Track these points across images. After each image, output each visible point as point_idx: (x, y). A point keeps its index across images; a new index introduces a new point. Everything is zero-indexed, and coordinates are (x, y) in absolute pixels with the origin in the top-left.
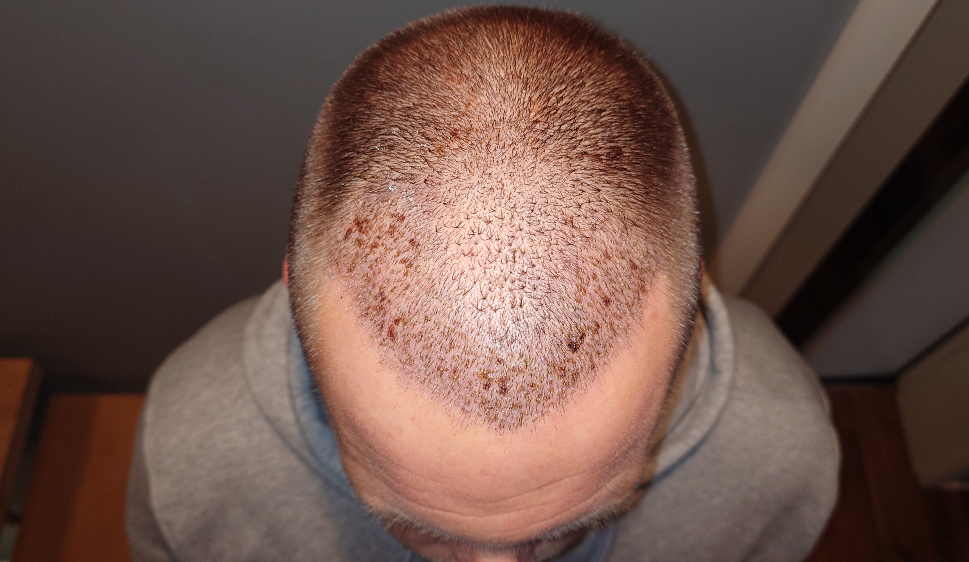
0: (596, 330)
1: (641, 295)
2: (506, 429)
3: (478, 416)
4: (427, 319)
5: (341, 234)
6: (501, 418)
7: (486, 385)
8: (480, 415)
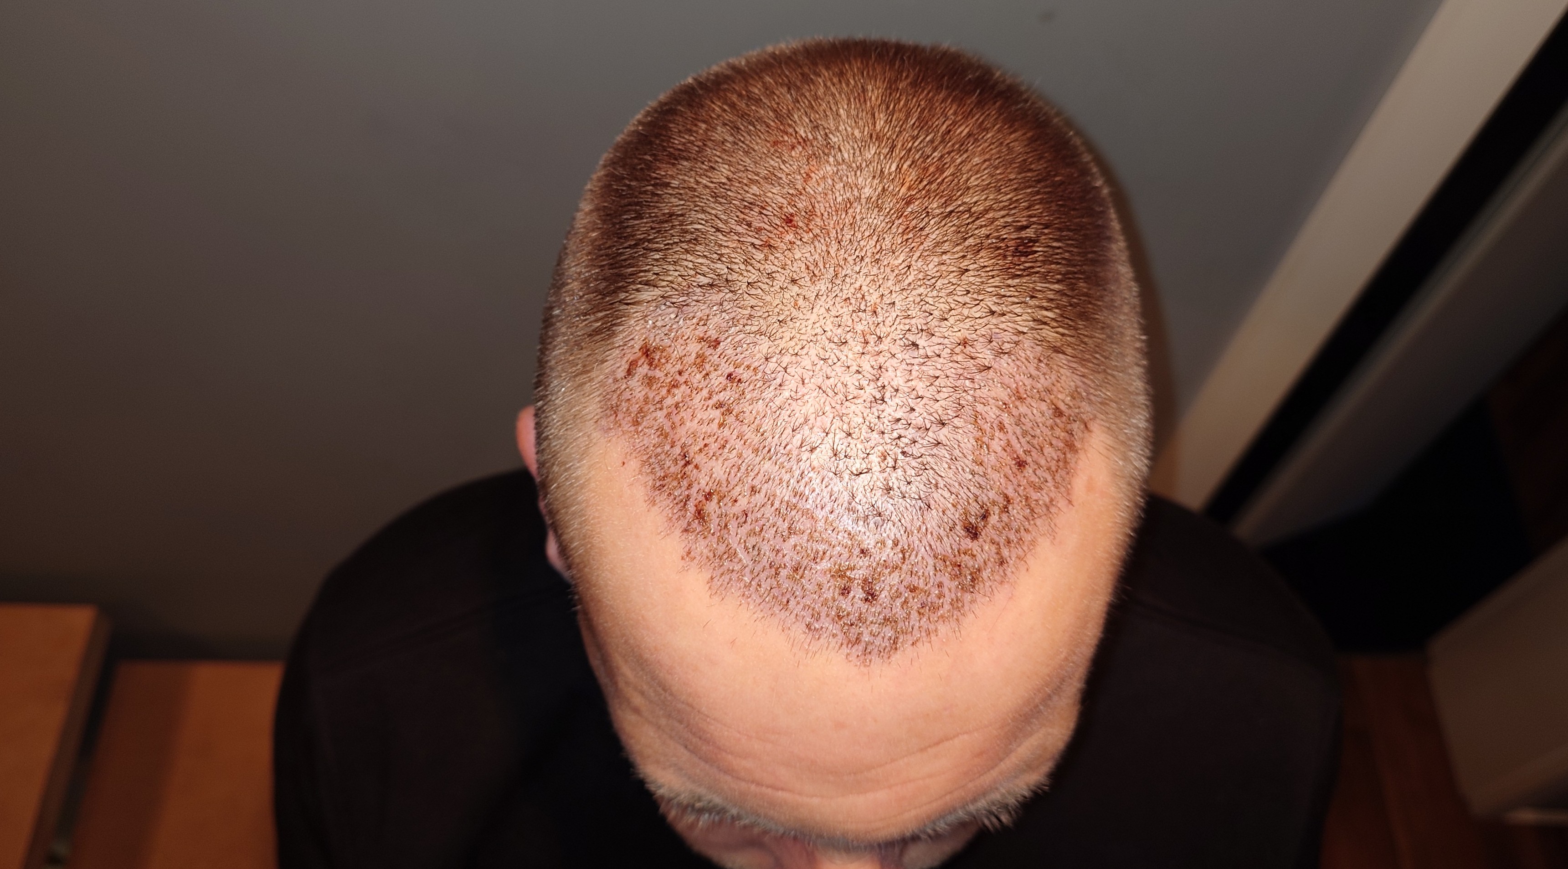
0: (1006, 507)
1: (1069, 456)
2: (874, 657)
3: (831, 637)
4: (754, 490)
5: (621, 369)
6: (867, 639)
7: (844, 589)
8: (834, 636)
